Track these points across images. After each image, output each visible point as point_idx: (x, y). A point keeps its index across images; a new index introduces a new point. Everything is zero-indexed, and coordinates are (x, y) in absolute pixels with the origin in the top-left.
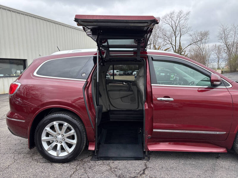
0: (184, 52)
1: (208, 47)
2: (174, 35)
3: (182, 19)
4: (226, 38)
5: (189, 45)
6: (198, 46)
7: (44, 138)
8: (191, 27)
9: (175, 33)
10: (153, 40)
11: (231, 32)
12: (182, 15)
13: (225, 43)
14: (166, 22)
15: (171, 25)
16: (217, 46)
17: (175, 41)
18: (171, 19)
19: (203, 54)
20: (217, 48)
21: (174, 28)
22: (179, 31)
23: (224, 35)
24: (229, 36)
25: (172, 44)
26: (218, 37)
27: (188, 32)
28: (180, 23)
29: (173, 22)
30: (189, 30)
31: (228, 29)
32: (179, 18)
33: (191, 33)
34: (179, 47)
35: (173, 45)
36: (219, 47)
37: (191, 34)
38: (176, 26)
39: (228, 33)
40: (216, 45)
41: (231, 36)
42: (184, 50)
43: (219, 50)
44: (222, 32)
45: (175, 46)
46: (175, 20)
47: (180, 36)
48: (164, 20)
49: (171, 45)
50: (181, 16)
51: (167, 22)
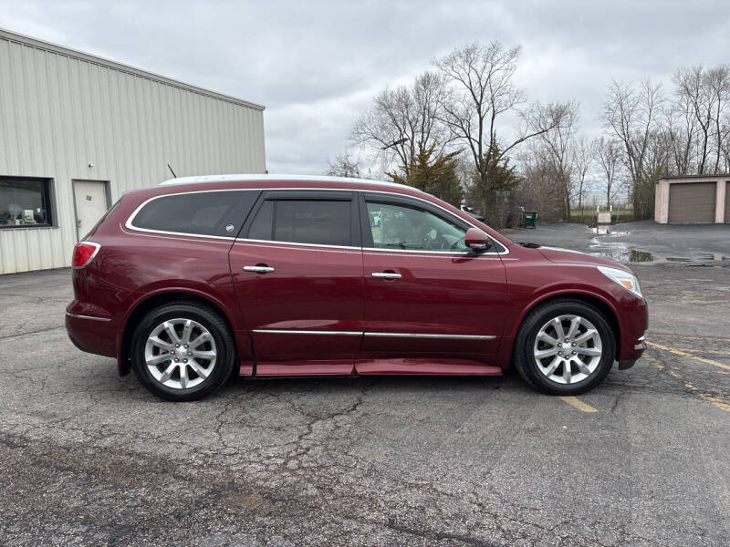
0: (504, 162)
1: (582, 145)
2: (475, 110)
3: (498, 66)
4: (624, 122)
5: (517, 143)
6: (549, 142)
7: (149, 357)
8: (522, 92)
9: (479, 105)
10: (421, 122)
11: (641, 105)
12: (499, 56)
13: (623, 136)
14: (453, 73)
15: (467, 82)
16: (606, 142)
17: (478, 130)
18: (467, 67)
19: (561, 167)
20: (606, 149)
21: (477, 93)
22: (490, 101)
23: (619, 113)
24: (634, 116)
25: (469, 138)
26: (603, 117)
27: (514, 106)
28: (493, 78)
29: (473, 74)
30: (516, 100)
31: (630, 97)
32: (489, 65)
33: (523, 107)
34: (491, 147)
35: (473, 141)
36: (611, 146)
37: (523, 110)
38: (483, 85)
39: (631, 108)
40: (602, 139)
41: (640, 117)
42: (503, 157)
43: (611, 153)
44: (614, 105)
45: (480, 143)
46: (479, 69)
47: (494, 115)
48: (450, 68)
49: (467, 140)
50: (496, 59)
51: (456, 75)
